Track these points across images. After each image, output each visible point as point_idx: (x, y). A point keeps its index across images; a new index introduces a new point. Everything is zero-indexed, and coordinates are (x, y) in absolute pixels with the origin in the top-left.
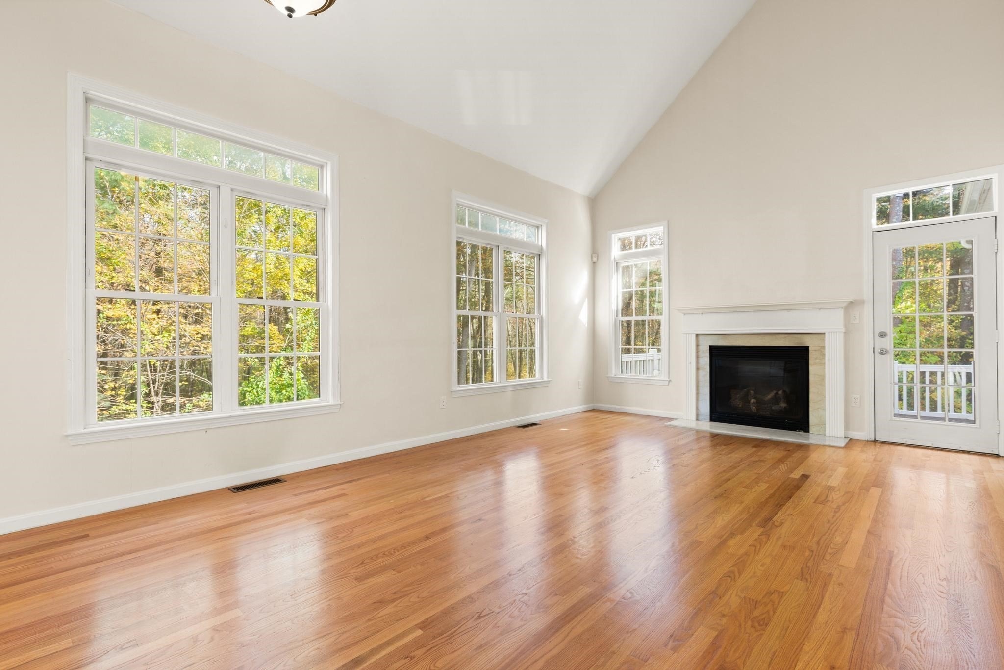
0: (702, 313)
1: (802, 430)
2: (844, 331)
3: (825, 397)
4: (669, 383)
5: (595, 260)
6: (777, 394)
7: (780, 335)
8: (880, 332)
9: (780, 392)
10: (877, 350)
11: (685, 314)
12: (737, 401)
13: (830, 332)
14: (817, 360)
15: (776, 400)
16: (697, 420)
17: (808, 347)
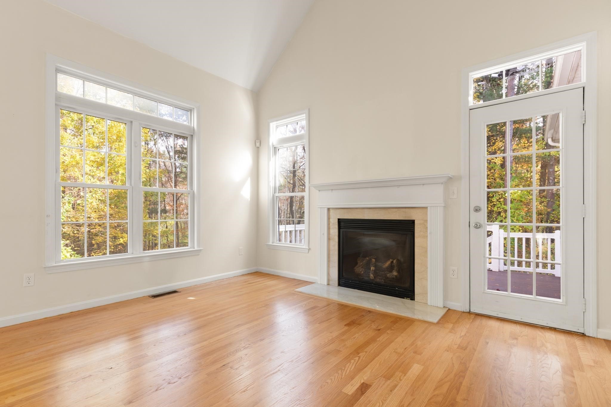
0: (332, 190)
1: (408, 297)
2: (443, 205)
3: (427, 268)
4: (309, 251)
5: (258, 145)
6: (392, 262)
7: (392, 209)
8: (475, 207)
9: (395, 261)
10: (473, 225)
11: (319, 191)
12: (359, 269)
13: (431, 206)
14: (422, 233)
15: (391, 268)
16: (328, 284)
17: (414, 220)
